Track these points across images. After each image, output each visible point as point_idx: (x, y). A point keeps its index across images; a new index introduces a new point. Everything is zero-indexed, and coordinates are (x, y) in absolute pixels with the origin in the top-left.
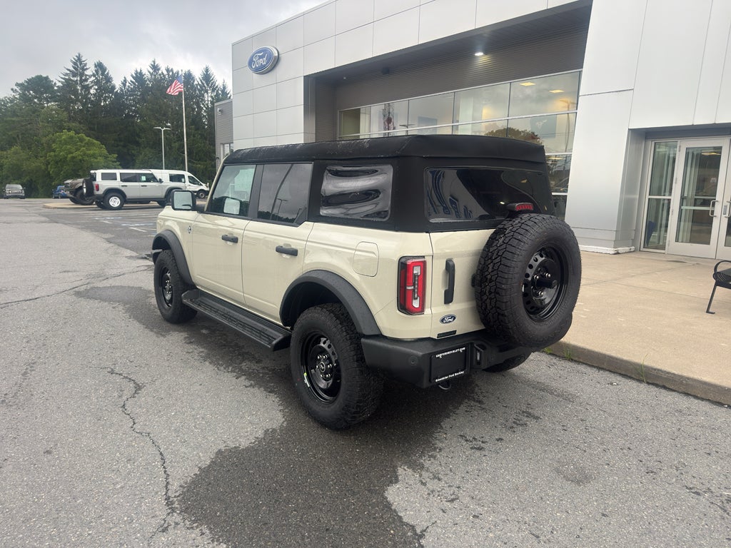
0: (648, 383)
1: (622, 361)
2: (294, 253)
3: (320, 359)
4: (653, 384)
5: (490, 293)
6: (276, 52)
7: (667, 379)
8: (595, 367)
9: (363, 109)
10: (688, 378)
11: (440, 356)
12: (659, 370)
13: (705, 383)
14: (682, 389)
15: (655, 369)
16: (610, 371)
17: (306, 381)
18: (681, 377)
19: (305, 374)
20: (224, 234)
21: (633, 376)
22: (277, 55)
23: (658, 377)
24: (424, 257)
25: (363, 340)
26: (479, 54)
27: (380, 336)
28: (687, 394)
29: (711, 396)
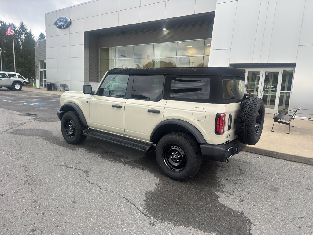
0: (269, 156)
1: (259, 149)
2: (158, 112)
3: (173, 155)
4: (271, 157)
5: (245, 126)
6: (70, 20)
7: (276, 155)
8: (249, 152)
9: (110, 48)
10: (284, 154)
11: (228, 150)
12: (273, 152)
13: (290, 155)
14: (282, 158)
15: (272, 151)
16: (255, 153)
17: (165, 163)
18: (281, 153)
19: (165, 161)
20: (112, 105)
21: (264, 154)
22: (70, 21)
23: (273, 154)
24: (224, 113)
25: (200, 145)
26: (164, 29)
27: (206, 143)
28: (283, 159)
29: (292, 159)
